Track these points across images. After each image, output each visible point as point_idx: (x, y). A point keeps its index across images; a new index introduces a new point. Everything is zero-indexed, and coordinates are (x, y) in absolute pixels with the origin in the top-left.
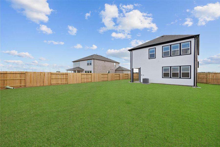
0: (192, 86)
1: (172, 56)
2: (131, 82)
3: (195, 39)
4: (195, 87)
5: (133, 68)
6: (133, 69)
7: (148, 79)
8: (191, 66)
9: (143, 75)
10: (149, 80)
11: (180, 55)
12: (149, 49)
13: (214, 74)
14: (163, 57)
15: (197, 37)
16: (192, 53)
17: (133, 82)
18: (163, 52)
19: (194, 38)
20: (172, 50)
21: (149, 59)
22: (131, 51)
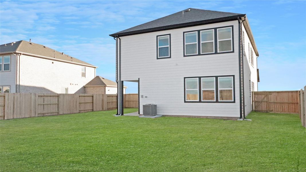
0: (236, 118)
1: (201, 53)
2: (117, 114)
3: (239, 23)
4: (242, 120)
5: (122, 80)
6: (123, 82)
7: (155, 106)
8: (234, 76)
9: (144, 96)
10: (157, 109)
11: (216, 53)
12: (157, 36)
13: (276, 94)
14: (184, 56)
15: (243, 18)
16: (235, 51)
17: (122, 114)
18: (185, 44)
19: (237, 21)
20: (201, 42)
21: (158, 59)
22: (118, 39)
